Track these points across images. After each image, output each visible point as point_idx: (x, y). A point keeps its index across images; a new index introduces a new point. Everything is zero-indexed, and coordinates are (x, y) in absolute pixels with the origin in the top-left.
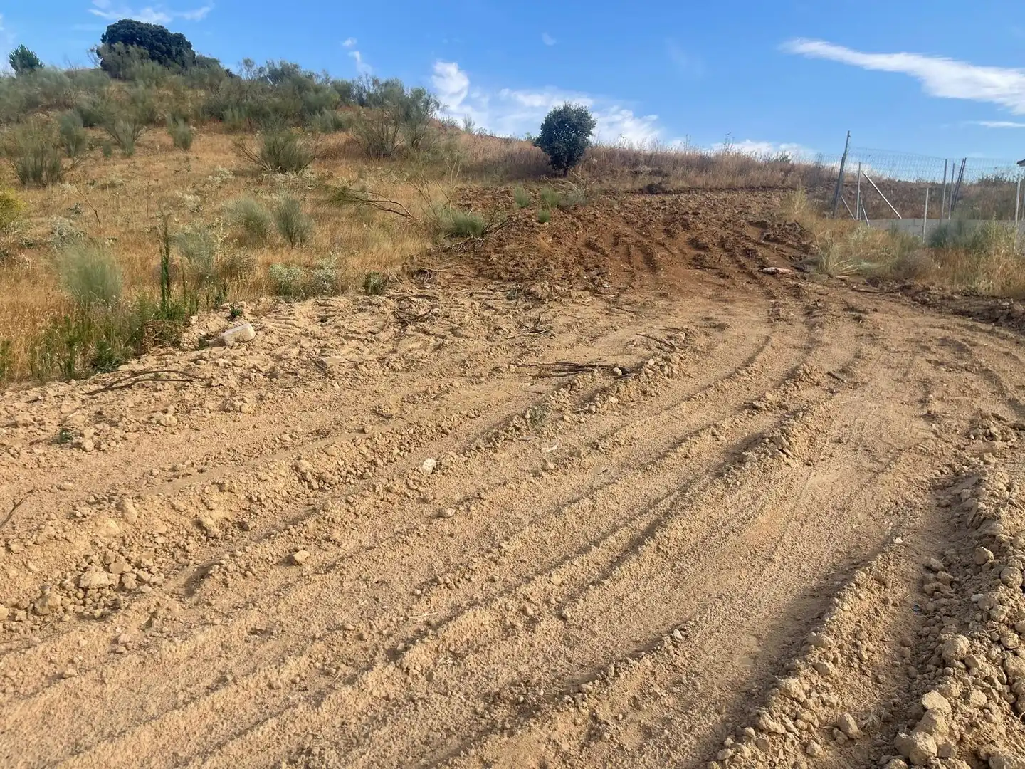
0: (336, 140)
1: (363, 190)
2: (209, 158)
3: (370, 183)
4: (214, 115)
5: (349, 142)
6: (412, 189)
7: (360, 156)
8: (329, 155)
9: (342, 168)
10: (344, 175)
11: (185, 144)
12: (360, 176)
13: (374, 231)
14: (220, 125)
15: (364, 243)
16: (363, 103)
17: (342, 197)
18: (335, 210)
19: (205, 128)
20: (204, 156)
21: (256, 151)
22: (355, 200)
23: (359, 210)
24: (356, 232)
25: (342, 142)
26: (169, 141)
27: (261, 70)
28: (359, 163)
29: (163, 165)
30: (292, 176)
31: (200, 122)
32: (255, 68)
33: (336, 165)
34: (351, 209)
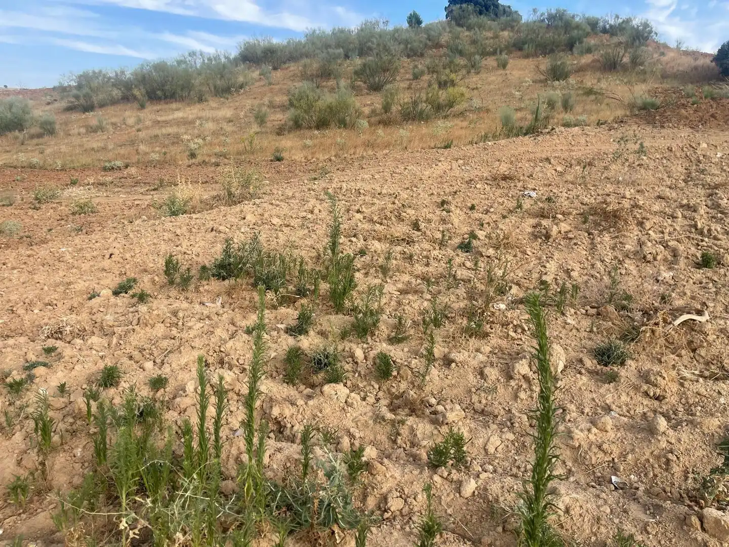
0: (587, 59)
1: (601, 89)
2: (516, 73)
3: (603, 85)
4: (517, 47)
5: (593, 61)
6: (626, 88)
7: (599, 69)
8: (581, 70)
9: (587, 77)
10: (590, 81)
11: (504, 66)
12: (599, 81)
13: (603, 106)
14: (519, 53)
15: (598, 112)
16: (605, 31)
17: (589, 92)
18: (584, 98)
19: (512, 56)
20: (514, 72)
21: (543, 67)
22: (596, 93)
23: (596, 98)
24: (594, 107)
25: (590, 61)
26: (495, 64)
27: (542, 14)
28: (598, 74)
29: (495, 78)
30: (563, 83)
31: (509, 52)
32: (539, 14)
33: (584, 75)
34: (593, 97)
